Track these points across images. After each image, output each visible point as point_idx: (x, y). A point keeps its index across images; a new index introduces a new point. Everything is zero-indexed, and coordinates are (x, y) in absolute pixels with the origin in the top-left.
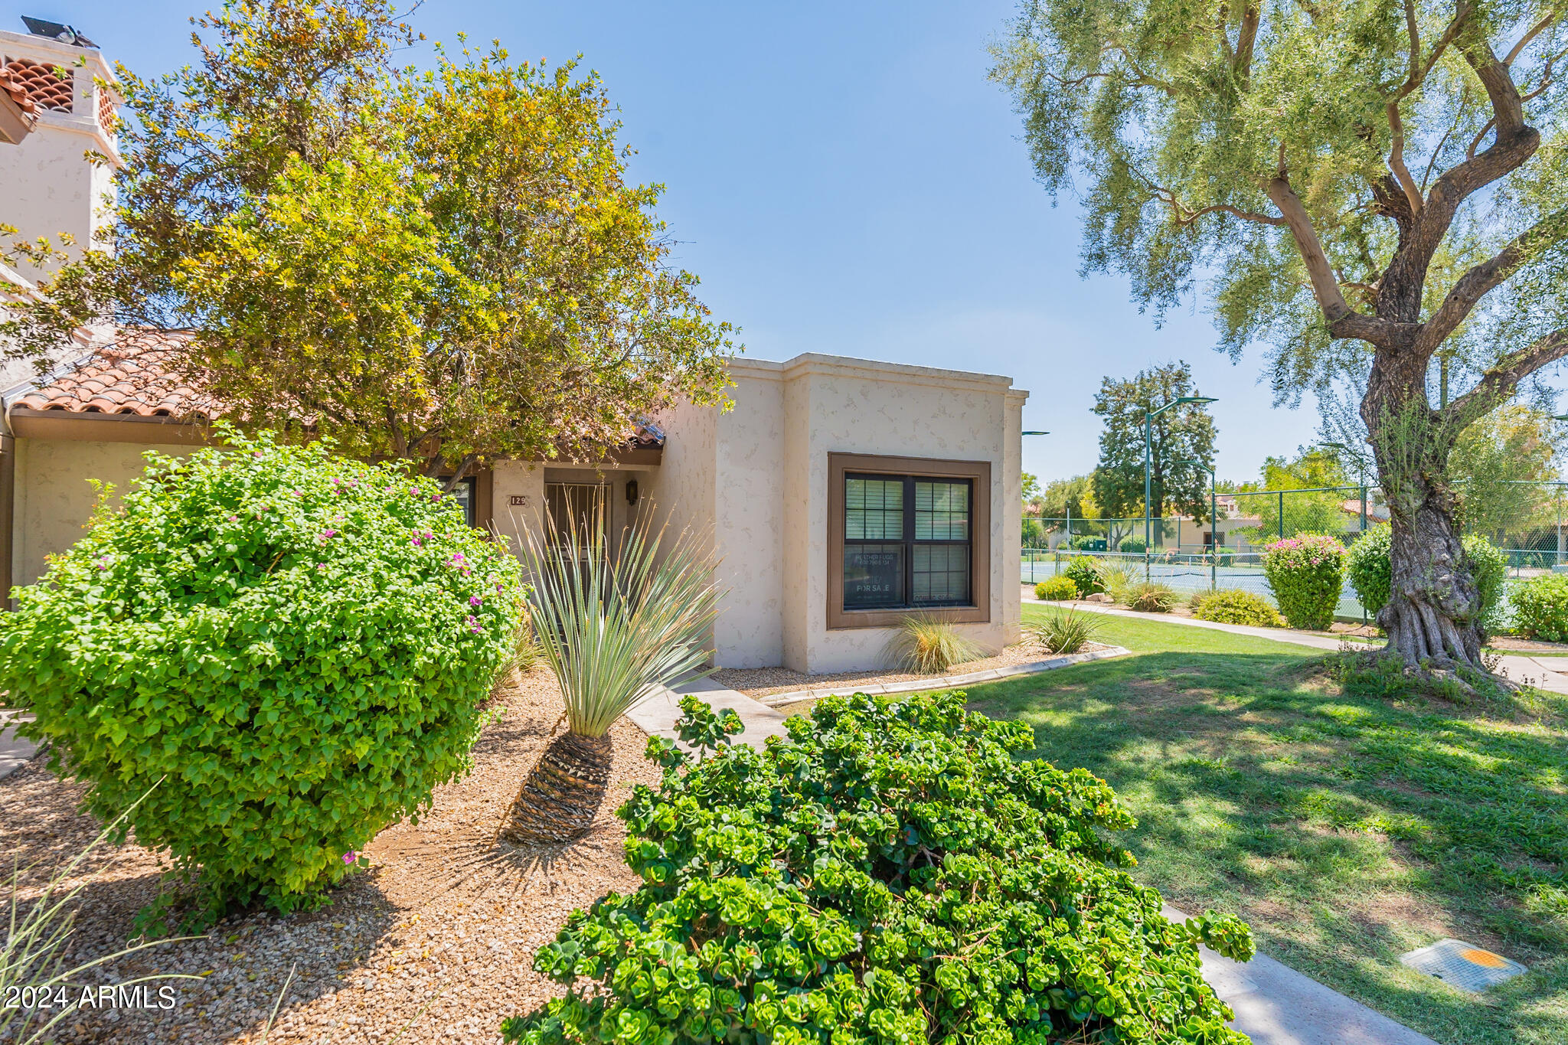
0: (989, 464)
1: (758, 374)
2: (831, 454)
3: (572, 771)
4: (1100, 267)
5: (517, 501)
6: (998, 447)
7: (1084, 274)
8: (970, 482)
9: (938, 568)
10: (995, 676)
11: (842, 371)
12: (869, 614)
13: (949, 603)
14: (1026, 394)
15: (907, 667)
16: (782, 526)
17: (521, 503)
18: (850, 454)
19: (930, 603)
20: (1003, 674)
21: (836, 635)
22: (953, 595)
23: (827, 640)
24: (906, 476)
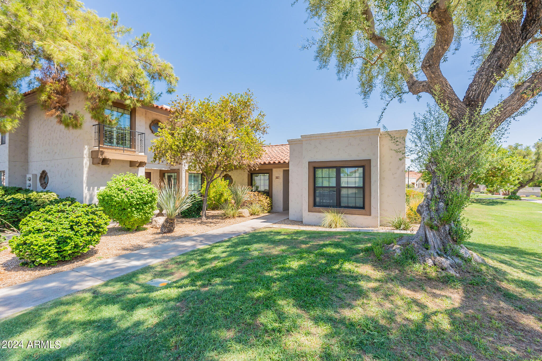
0: (370, 160)
2: (309, 162)
6: (375, 154)
8: (364, 167)
9: (351, 196)
11: (312, 138)
13: (356, 207)
17: (278, 178)
18: (316, 162)
19: (348, 207)
21: (311, 213)
22: (358, 205)
23: (308, 215)
24: (337, 167)
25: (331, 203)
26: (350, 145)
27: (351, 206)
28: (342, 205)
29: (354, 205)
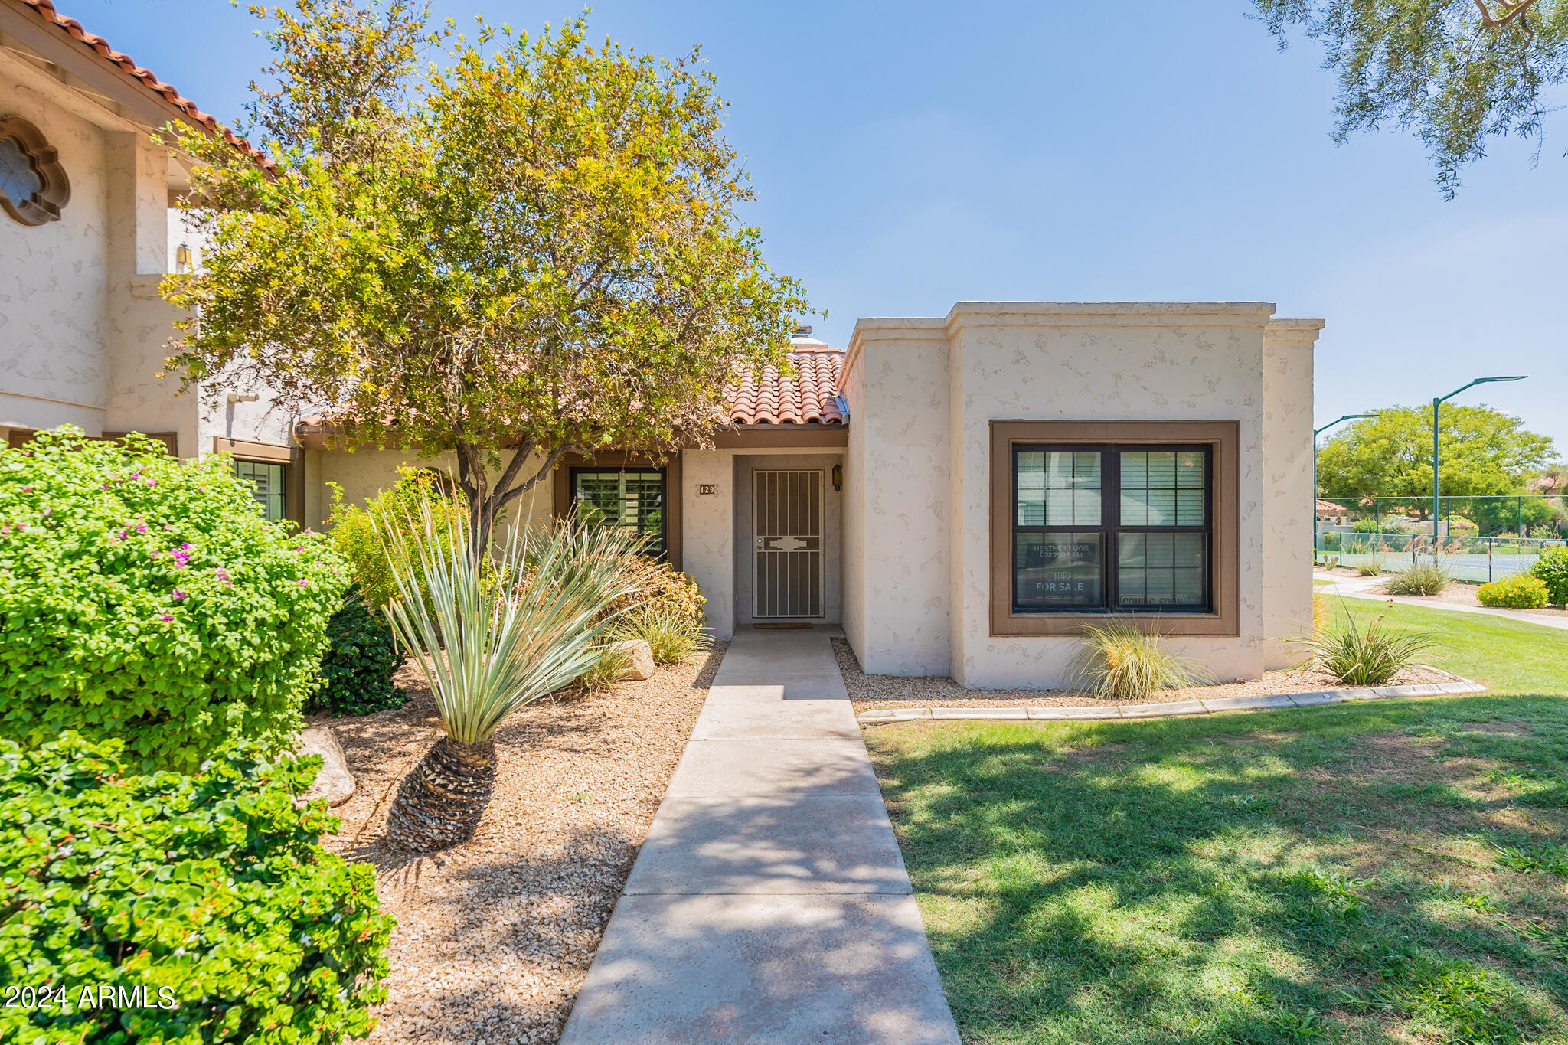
0: (1237, 423)
1: (915, 335)
2: (993, 423)
3: (431, 777)
4: (1365, 123)
5: (706, 490)
6: (1254, 401)
7: (1340, 138)
8: (1207, 450)
9: (1157, 563)
10: (1199, 709)
11: (1008, 319)
12: (1048, 619)
13: (1174, 607)
14: (1318, 325)
15: (1087, 688)
16: (943, 511)
17: (710, 492)
18: (1021, 422)
19: (1145, 607)
20: (1210, 708)
21: (1001, 642)
22: (1183, 598)
23: (991, 648)
24: (1105, 445)
25: (1079, 593)
26: (1163, 359)
27: (1157, 602)
28: (1123, 598)
29: (1167, 598)
